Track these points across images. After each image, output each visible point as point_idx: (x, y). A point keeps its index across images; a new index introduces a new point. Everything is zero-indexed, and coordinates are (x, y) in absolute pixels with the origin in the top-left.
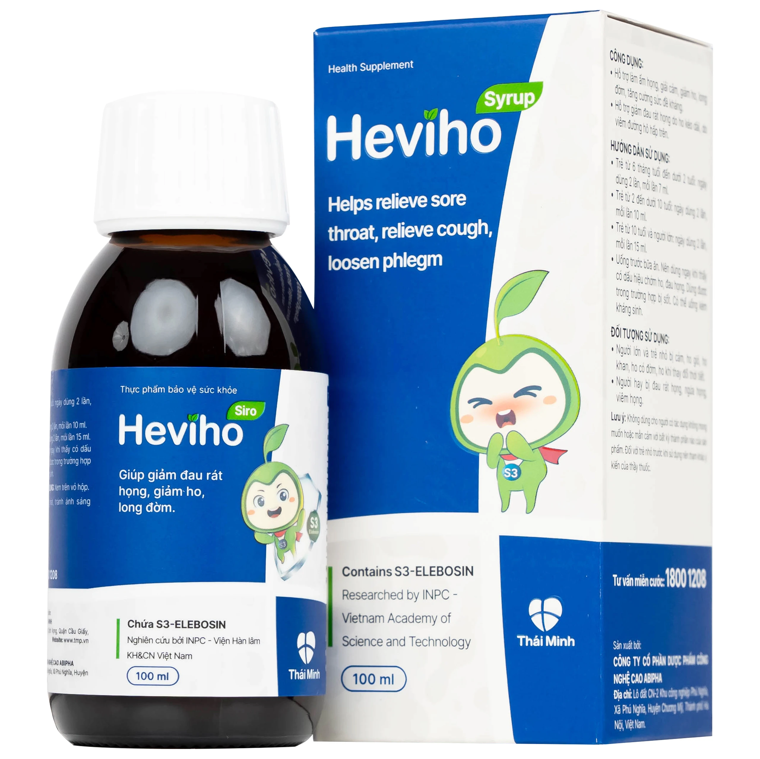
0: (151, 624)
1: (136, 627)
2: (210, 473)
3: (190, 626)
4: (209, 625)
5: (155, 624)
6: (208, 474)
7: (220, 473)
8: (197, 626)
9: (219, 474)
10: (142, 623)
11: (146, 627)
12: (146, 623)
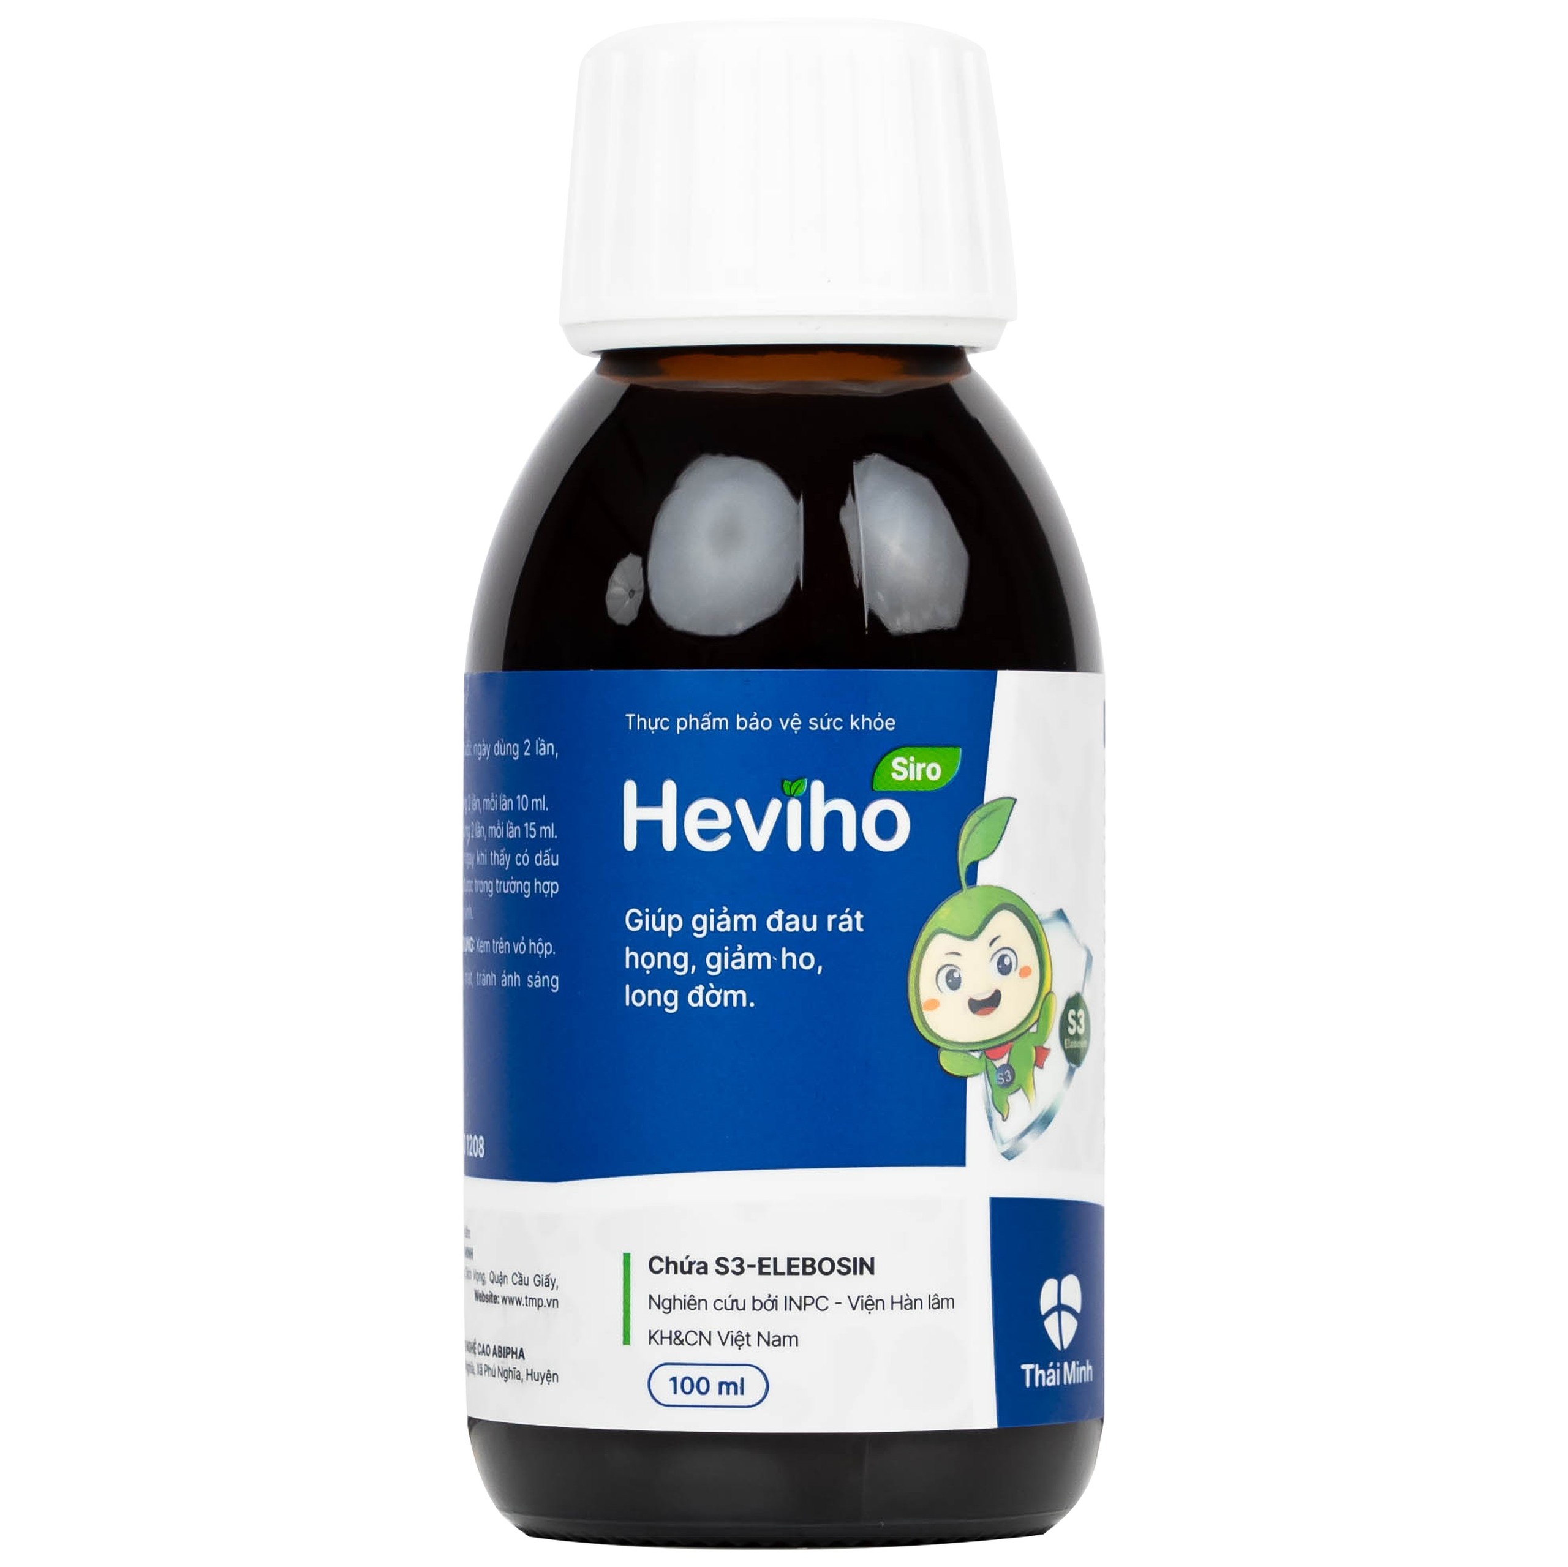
0: (702, 1265)
1: (668, 1272)
2: (835, 916)
3: (793, 1270)
4: (837, 1267)
5: (712, 1267)
6: (830, 918)
7: (859, 916)
8: (809, 1270)
9: (856, 916)
10: (682, 1263)
11: (690, 1272)
12: (691, 1264)
